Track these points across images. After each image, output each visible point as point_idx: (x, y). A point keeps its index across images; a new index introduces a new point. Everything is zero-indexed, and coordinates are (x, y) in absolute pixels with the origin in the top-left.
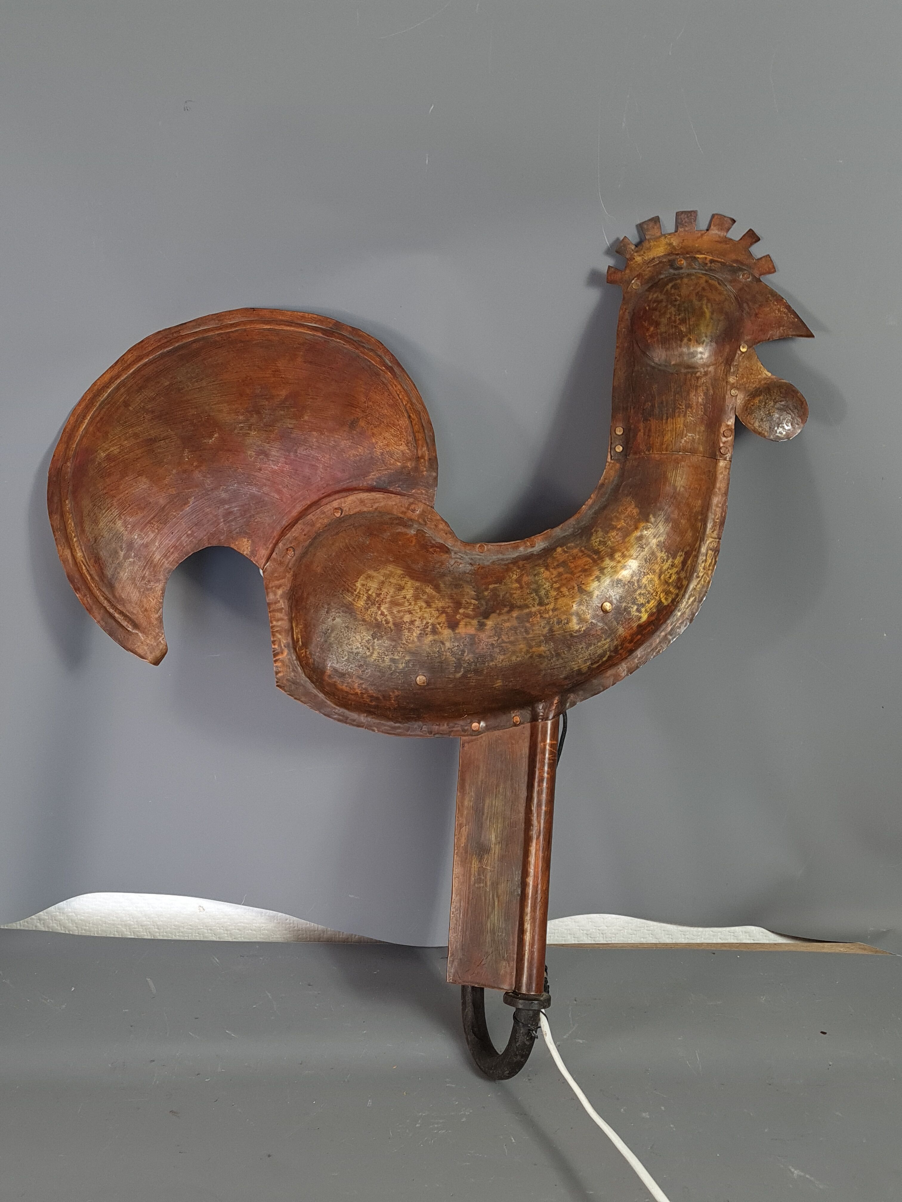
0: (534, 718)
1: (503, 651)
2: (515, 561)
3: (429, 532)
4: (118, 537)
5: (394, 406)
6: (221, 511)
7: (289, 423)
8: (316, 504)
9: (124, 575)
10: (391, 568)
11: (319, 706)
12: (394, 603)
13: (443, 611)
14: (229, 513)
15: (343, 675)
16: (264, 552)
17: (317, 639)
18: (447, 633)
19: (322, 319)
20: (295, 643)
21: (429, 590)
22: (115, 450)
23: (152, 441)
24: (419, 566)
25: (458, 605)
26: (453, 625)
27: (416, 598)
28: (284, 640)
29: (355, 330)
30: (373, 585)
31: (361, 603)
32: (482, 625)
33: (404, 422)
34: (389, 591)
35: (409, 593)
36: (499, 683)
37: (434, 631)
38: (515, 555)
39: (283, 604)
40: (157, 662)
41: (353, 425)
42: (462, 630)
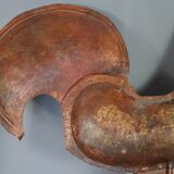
0: (168, 168)
1: (159, 142)
2: (162, 104)
3: (126, 91)
4: (7, 90)
5: (113, 42)
6: (46, 80)
7: (73, 47)
8: (82, 79)
9: (8, 104)
10: (111, 106)
11: (81, 158)
12: (113, 121)
13: (133, 125)
14: (48, 82)
15: (92, 148)
16: (61, 97)
17: (82, 132)
18: (135, 134)
19: (85, 8)
20: (73, 133)
21: (128, 116)
22: (6, 56)
23: (20, 53)
24: (123, 105)
25: (140, 122)
26: (138, 131)
27: (123, 119)
28: (69, 131)
29: (98, 13)
30: (105, 113)
31: (100, 120)
32: (150, 131)
33: (116, 48)
34: (111, 115)
35: (119, 117)
36: (156, 155)
37: (130, 133)
38: (160, 101)
39: (69, 117)
40: (20, 138)
41: (97, 48)
42: (142, 133)
